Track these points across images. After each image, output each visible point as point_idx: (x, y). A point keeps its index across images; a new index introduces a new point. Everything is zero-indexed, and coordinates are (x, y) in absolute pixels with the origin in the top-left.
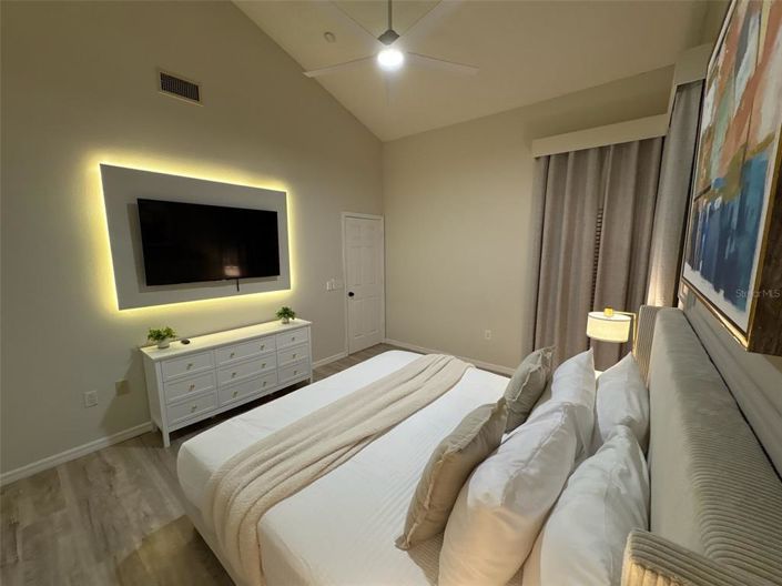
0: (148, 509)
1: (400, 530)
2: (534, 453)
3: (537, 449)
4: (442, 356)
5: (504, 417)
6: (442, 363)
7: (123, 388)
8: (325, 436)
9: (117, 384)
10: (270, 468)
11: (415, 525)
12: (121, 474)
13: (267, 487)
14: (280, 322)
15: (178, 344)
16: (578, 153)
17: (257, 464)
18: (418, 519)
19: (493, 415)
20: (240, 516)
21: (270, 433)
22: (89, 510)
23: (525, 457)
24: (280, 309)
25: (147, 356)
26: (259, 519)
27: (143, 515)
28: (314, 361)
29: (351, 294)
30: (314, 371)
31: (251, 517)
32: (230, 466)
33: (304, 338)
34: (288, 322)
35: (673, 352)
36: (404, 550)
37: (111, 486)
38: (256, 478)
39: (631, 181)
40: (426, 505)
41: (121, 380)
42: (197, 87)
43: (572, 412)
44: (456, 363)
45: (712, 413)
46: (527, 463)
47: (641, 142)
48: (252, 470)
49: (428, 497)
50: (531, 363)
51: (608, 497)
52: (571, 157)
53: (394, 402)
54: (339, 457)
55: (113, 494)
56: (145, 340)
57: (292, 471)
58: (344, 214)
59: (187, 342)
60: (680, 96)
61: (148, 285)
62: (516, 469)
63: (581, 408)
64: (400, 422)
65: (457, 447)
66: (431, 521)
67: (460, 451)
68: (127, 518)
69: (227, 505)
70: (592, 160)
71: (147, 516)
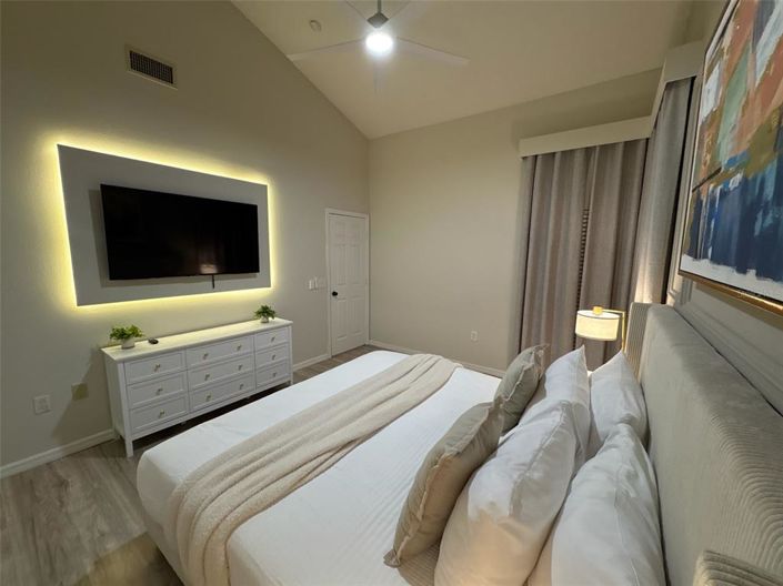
0: (105, 527)
1: (388, 545)
2: (536, 456)
3: (539, 451)
4: (429, 355)
5: (501, 417)
6: (430, 363)
7: (81, 392)
8: (305, 441)
9: (73, 388)
10: (242, 478)
11: (407, 538)
12: (75, 488)
13: (238, 500)
14: (259, 321)
15: (145, 344)
16: (563, 153)
17: (228, 473)
18: (410, 532)
19: (490, 414)
20: (206, 534)
21: (244, 439)
22: (33, 531)
23: (528, 459)
24: (259, 308)
25: (108, 356)
26: (229, 537)
27: (97, 535)
28: (294, 363)
29: (335, 294)
30: (294, 373)
31: (220, 535)
32: (197, 477)
33: (285, 338)
34: (268, 322)
35: (676, 345)
36: (394, 567)
37: (62, 502)
38: (226, 489)
39: (617, 182)
40: (419, 515)
41: (78, 382)
42: (171, 69)
43: (570, 410)
44: (444, 363)
45: (743, 406)
46: (529, 466)
47: (626, 143)
48: (222, 480)
49: (421, 506)
50: (524, 361)
51: (619, 501)
52: (558, 157)
53: (382, 402)
54: (321, 464)
55: (64, 510)
56: (106, 338)
57: (267, 481)
58: (328, 210)
59: (155, 342)
60: (668, 94)
61: (111, 278)
62: (518, 473)
63: (578, 406)
64: (388, 424)
65: (455, 450)
66: (424, 533)
67: (458, 454)
68: (78, 538)
69: (192, 520)
70: (578, 160)
71: (103, 535)
